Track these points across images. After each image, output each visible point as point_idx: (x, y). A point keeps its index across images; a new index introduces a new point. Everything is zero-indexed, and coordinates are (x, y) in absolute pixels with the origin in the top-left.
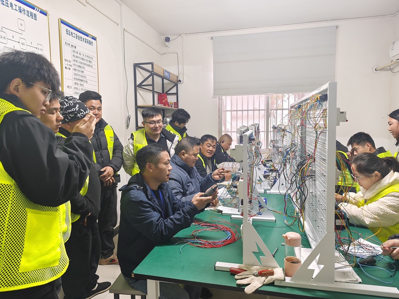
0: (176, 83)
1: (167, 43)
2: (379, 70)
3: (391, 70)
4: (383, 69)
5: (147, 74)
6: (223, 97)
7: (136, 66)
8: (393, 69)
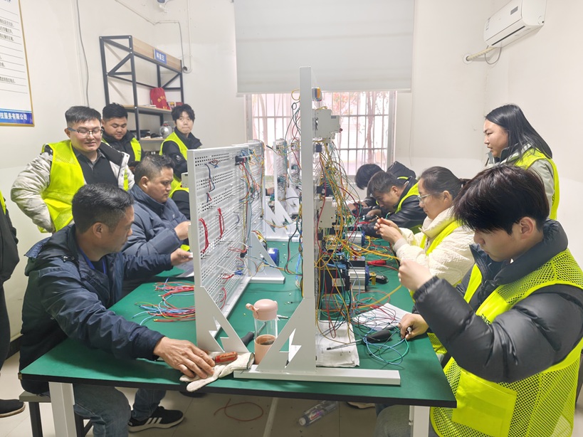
0: (180, 72)
1: (161, 5)
2: (471, 59)
3: (486, 60)
4: (476, 59)
5: (124, 54)
6: (253, 95)
7: (104, 41)
8: (489, 58)
